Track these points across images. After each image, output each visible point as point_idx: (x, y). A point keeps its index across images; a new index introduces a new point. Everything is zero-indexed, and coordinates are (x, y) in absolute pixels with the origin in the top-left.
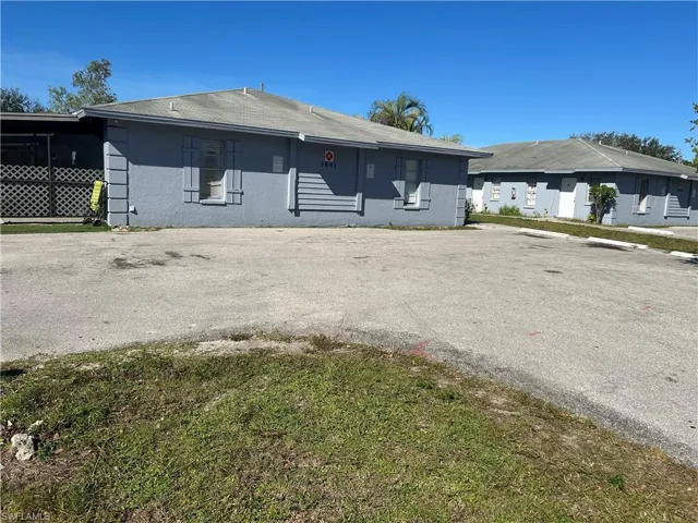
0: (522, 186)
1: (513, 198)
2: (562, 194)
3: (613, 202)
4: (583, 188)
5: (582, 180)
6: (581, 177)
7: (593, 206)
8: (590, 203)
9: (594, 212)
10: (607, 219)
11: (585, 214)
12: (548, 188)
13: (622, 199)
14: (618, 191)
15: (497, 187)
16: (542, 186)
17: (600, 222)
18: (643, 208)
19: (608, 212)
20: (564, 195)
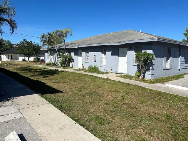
0: (99, 54)
1: (95, 61)
2: (120, 58)
3: (152, 63)
4: (132, 54)
5: (130, 49)
6: (130, 46)
7: (138, 66)
8: (137, 64)
9: (139, 71)
10: (148, 75)
11: (134, 72)
12: (112, 55)
13: (157, 61)
14: (154, 56)
15: (88, 55)
16: (109, 53)
17: (144, 77)
18: (168, 66)
19: (148, 70)
20: (121, 59)
